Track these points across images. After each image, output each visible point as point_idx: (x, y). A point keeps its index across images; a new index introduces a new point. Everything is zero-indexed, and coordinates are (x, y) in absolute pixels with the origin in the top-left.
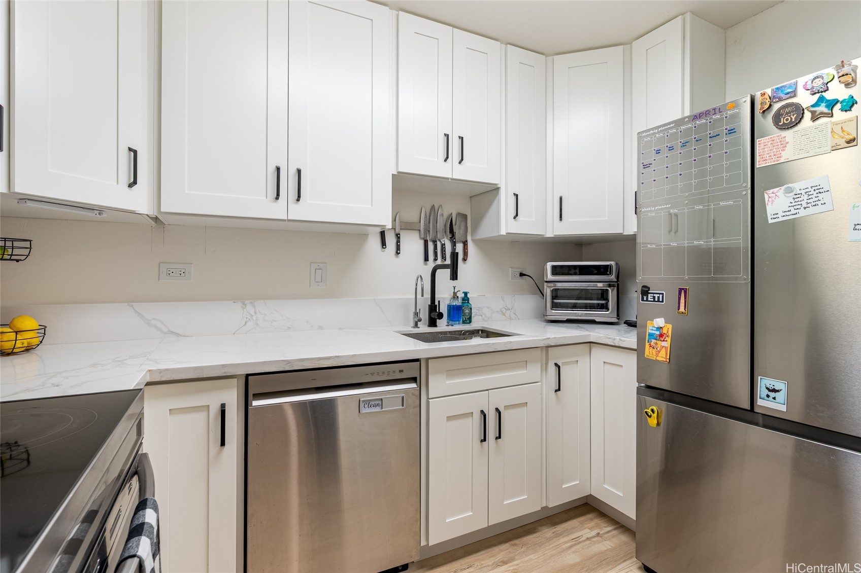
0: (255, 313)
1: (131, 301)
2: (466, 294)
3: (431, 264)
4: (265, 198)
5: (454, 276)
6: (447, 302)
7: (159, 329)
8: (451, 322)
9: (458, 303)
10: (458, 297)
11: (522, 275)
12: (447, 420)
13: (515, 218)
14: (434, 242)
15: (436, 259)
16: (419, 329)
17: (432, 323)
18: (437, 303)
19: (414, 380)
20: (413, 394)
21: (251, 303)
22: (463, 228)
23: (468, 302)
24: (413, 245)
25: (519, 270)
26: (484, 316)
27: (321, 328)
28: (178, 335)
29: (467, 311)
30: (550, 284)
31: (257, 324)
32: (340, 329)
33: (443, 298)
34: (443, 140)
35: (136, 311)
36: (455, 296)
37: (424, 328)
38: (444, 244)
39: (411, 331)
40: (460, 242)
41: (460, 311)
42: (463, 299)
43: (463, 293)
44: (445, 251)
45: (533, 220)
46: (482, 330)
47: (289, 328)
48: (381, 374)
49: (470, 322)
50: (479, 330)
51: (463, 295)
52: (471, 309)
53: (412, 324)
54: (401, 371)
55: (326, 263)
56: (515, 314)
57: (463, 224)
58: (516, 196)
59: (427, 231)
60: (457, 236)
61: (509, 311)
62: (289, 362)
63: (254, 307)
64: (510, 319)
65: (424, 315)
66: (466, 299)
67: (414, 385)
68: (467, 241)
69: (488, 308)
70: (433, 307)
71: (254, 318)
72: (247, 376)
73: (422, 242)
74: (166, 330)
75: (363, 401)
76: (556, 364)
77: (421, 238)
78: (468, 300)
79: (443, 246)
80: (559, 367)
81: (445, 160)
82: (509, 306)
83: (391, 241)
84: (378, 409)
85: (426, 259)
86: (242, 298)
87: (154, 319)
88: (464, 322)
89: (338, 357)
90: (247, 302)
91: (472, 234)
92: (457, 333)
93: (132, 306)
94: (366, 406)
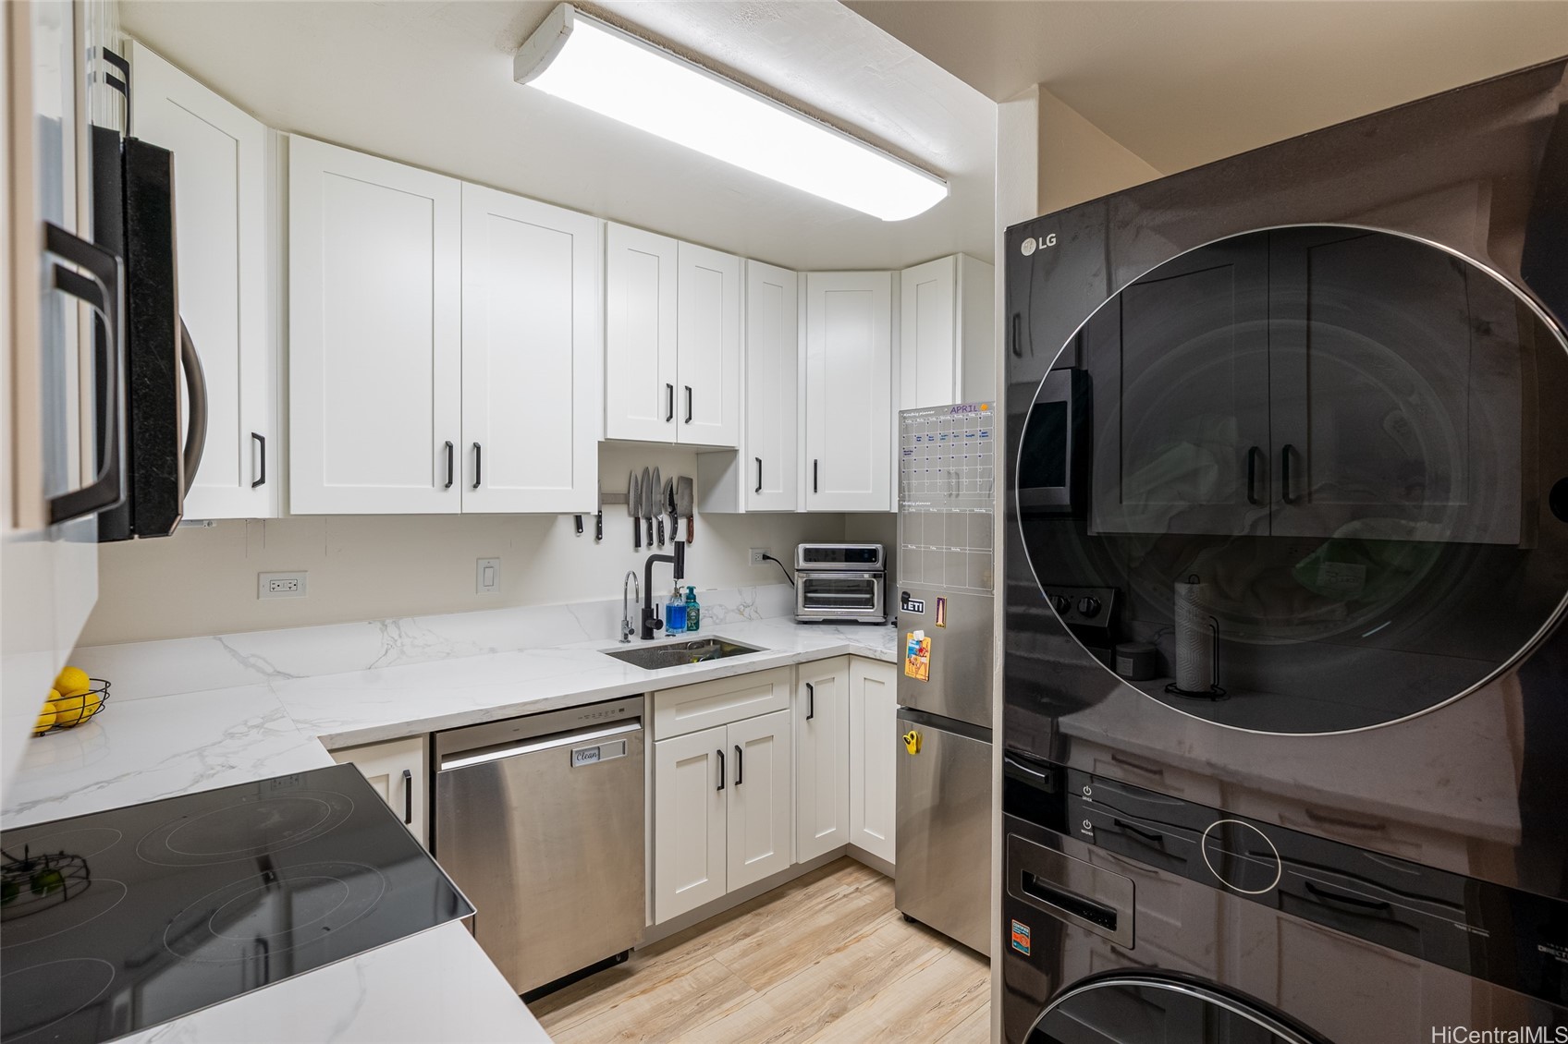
0: (400, 637)
1: (217, 632)
2: (691, 589)
3: (645, 553)
4: (430, 486)
5: (679, 573)
6: (667, 602)
7: (264, 672)
8: (671, 630)
9: (680, 603)
10: (680, 595)
11: (765, 557)
12: (677, 767)
13: (757, 491)
14: (649, 520)
15: (650, 544)
16: (629, 644)
17: (648, 634)
18: (654, 607)
19: (638, 719)
20: (636, 738)
21: (394, 622)
22: (686, 498)
23: (695, 601)
24: (619, 525)
25: (762, 551)
26: (715, 618)
27: (493, 650)
28: (288, 676)
29: (693, 614)
30: (801, 574)
31: (403, 652)
32: (521, 650)
33: (661, 597)
34: (664, 393)
35: (226, 647)
36: (677, 594)
37: (637, 643)
38: (662, 522)
39: (621, 648)
40: (683, 516)
41: (684, 614)
42: (688, 598)
43: (688, 588)
44: (663, 532)
45: (781, 491)
46: (714, 640)
47: (448, 654)
48: (597, 715)
49: (697, 628)
50: (709, 640)
51: (688, 591)
52: (698, 610)
53: (620, 637)
54: (622, 710)
55: (498, 558)
56: (756, 612)
57: (687, 492)
58: (759, 462)
59: (638, 502)
60: (679, 509)
61: (747, 609)
63: (399, 628)
64: (751, 619)
65: (637, 624)
66: (691, 596)
67: (637, 726)
68: (692, 517)
69: (721, 606)
70: (648, 613)
71: (399, 643)
72: (432, 735)
73: (631, 521)
74: (270, 670)
75: (576, 752)
76: (808, 685)
77: (630, 514)
78: (694, 598)
79: (660, 524)
80: (812, 688)
81: (668, 420)
82: (749, 601)
83: (590, 526)
84: (594, 760)
85: (638, 544)
86: (382, 617)
87: (253, 655)
88: (689, 630)
89: (546, 699)
90: (388, 621)
91: (699, 505)
92: (681, 646)
93: (220, 639)
94: (580, 757)
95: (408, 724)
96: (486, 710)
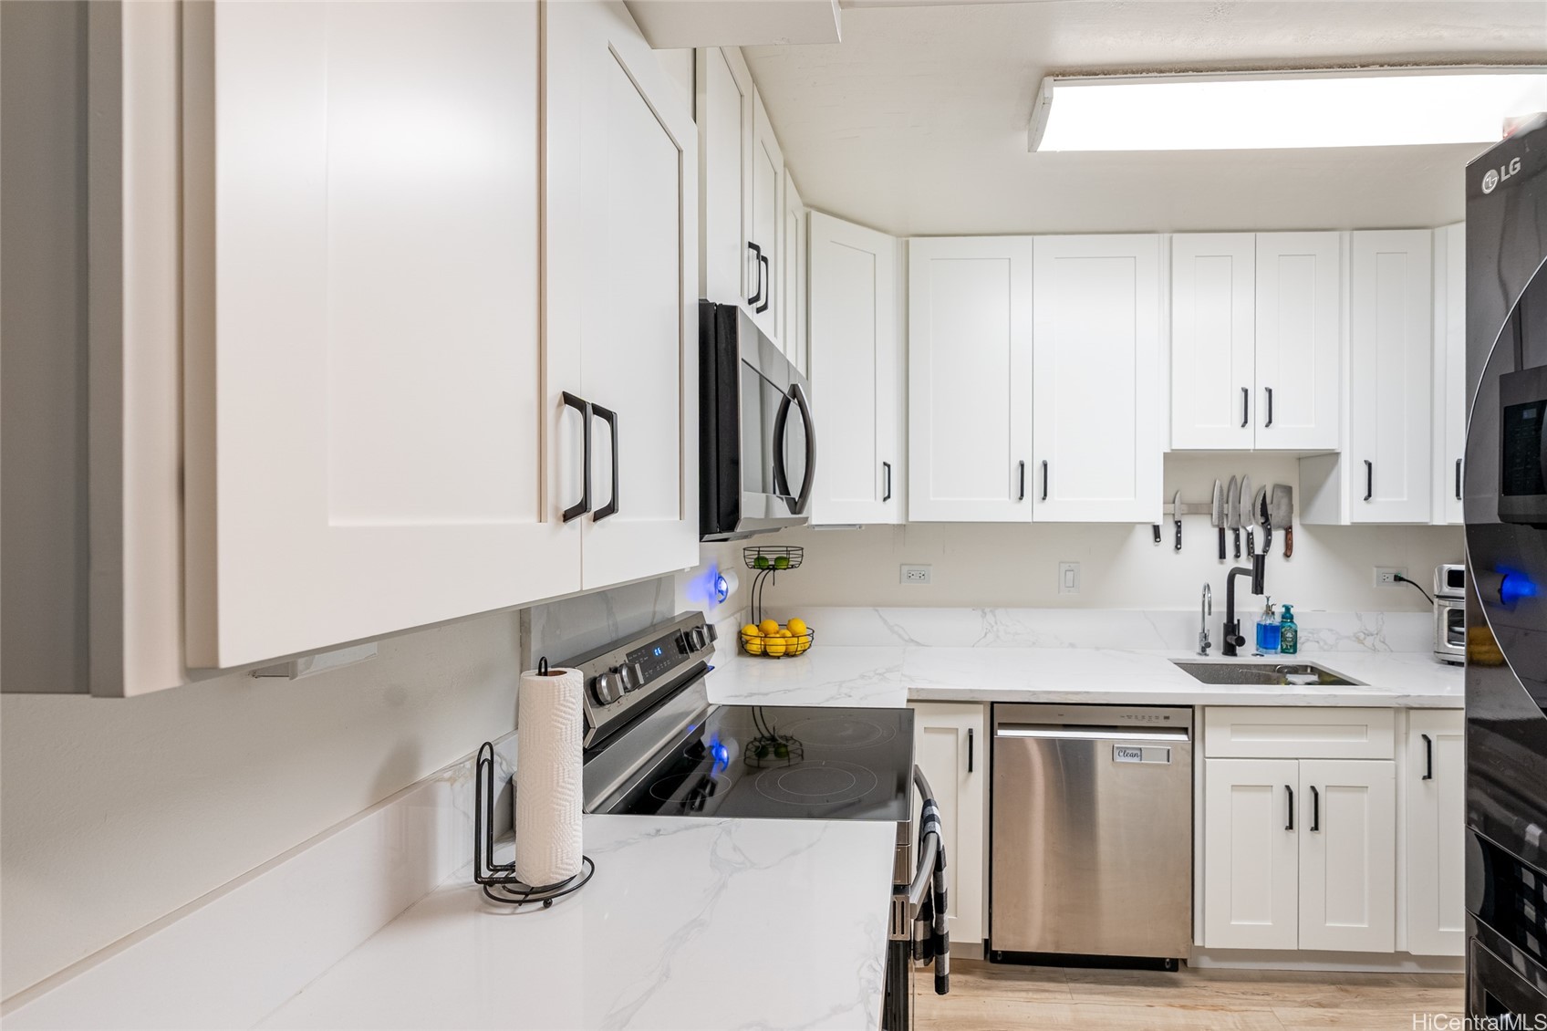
0: (996, 623)
1: (876, 605)
2: (1288, 609)
3: (1230, 563)
4: (1007, 499)
5: (1258, 588)
6: (1257, 619)
7: (900, 636)
8: (1261, 649)
9: (1277, 620)
10: (1273, 613)
11: (1398, 579)
12: (1232, 790)
13: (1366, 499)
14: (1236, 531)
15: (1237, 556)
16: (1207, 658)
17: (1230, 650)
18: (1236, 622)
19: (1185, 730)
20: (1182, 749)
21: (991, 611)
22: (1284, 508)
23: (1292, 622)
24: (1201, 535)
25: (1394, 571)
26: (1322, 644)
27: (1072, 645)
28: (918, 644)
29: (1289, 635)
30: (1442, 602)
31: (998, 637)
32: (1097, 649)
33: (1250, 614)
34: (1240, 396)
35: (881, 616)
36: (1269, 611)
37: (1216, 656)
38: (1252, 534)
39: (1195, 660)
40: (1279, 527)
41: (1277, 634)
42: (1283, 617)
43: (1284, 606)
44: (1252, 543)
45: (1405, 499)
46: (1312, 668)
47: (1034, 643)
48: (1140, 717)
49: (1295, 652)
50: (1307, 667)
51: (1283, 610)
52: (1296, 632)
53: (1198, 649)
54: (1167, 718)
55: (1077, 563)
56: (1384, 642)
57: (1284, 501)
58: (1370, 465)
59: (1222, 515)
60: (1273, 520)
61: (1368, 638)
62: (1034, 693)
63: (995, 616)
64: (1374, 650)
65: (1217, 638)
66: (1288, 615)
67: (1183, 737)
68: (1291, 528)
69: (1331, 630)
70: (1231, 628)
71: (995, 629)
72: (992, 703)
73: (1216, 531)
74: (907, 638)
75: (1117, 748)
76: (1425, 737)
77: (1214, 526)
78: (1292, 618)
79: (1250, 535)
80: (1429, 742)
81: (1243, 426)
82: (1372, 629)
83: (1168, 534)
84: (1136, 760)
85: (1222, 555)
86: (983, 606)
87: (897, 625)
88: (1283, 651)
89: (1088, 692)
90: (987, 610)
91: (1301, 515)
92: (1268, 668)
93: (877, 611)
94: (1122, 754)
95: (971, 691)
96: (1033, 692)
